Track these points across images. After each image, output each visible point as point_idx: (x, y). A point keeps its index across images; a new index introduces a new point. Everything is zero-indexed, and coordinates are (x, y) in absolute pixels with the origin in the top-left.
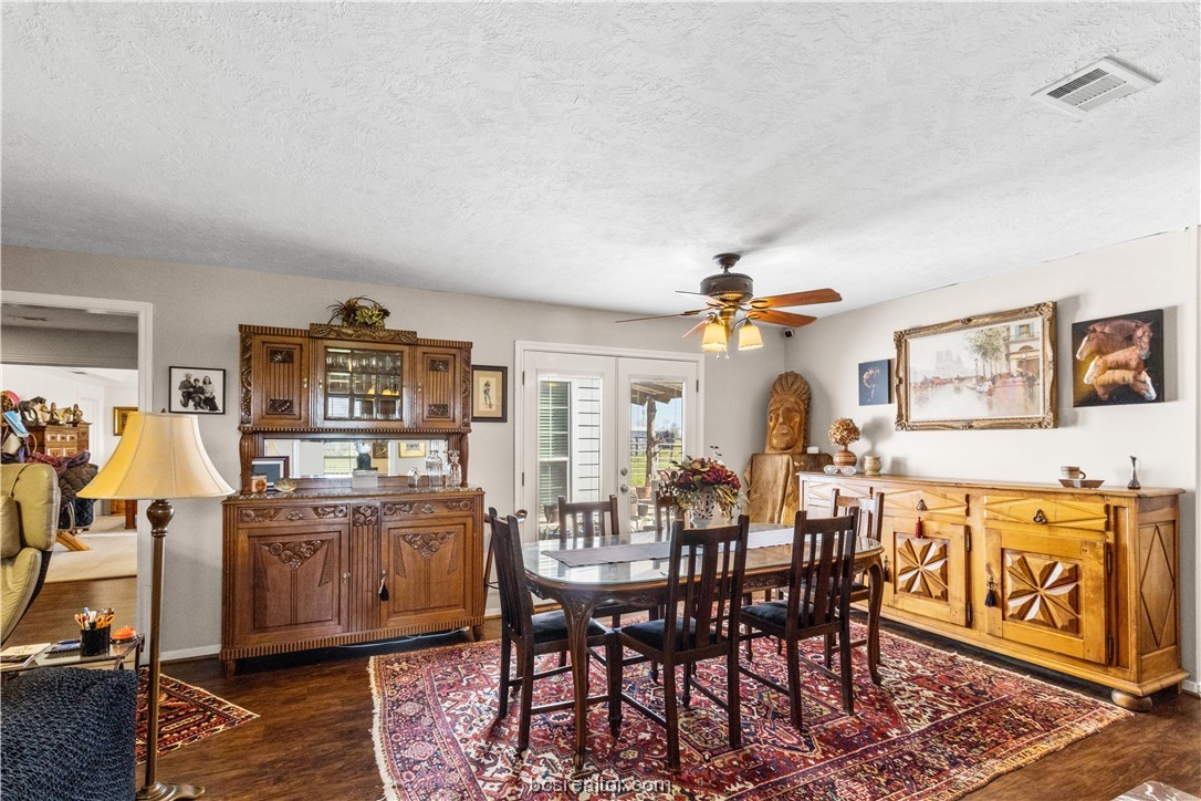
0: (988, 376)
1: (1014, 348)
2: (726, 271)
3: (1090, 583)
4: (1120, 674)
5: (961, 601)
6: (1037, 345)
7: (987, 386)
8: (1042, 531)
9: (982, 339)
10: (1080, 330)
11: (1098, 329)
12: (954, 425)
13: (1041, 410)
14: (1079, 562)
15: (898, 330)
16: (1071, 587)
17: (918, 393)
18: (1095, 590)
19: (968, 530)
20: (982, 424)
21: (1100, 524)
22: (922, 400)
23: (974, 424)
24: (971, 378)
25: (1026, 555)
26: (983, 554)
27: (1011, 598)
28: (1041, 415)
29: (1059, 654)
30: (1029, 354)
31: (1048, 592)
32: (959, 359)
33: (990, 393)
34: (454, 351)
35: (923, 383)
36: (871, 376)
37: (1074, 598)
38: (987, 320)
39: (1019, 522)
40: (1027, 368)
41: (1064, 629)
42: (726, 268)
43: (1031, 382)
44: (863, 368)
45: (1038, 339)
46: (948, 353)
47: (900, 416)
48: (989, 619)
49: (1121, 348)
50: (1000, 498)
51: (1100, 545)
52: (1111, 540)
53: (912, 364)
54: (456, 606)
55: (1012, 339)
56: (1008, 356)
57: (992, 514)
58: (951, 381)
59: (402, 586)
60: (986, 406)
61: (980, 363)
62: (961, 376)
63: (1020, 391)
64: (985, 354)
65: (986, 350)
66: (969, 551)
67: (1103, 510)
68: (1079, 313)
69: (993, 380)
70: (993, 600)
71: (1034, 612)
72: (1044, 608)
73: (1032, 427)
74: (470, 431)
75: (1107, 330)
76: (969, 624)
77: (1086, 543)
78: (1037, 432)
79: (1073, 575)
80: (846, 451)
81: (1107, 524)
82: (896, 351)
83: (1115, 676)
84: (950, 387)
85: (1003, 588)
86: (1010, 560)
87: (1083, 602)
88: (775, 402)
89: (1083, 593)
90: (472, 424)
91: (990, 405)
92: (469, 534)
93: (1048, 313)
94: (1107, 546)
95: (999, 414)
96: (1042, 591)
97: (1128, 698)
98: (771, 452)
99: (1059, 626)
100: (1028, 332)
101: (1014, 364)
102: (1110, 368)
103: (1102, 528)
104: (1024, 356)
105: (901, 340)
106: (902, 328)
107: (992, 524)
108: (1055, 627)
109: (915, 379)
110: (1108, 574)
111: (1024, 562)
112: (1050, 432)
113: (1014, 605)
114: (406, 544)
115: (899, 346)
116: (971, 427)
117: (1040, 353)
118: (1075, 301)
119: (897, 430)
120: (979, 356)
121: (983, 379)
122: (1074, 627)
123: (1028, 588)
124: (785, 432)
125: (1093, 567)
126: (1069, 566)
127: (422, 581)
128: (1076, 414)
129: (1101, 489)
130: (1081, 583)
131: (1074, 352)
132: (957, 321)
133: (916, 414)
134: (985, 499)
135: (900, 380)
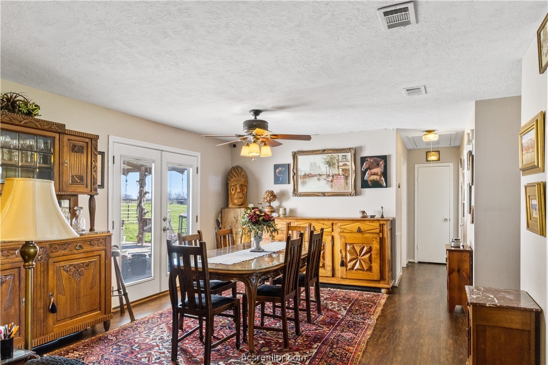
0: (331, 175)
1: (341, 164)
2: (256, 118)
3: (375, 252)
4: (384, 283)
5: (330, 266)
6: (349, 164)
7: (330, 178)
8: (359, 235)
9: (328, 159)
10: (363, 160)
11: (369, 160)
12: (318, 194)
13: (350, 189)
14: (371, 245)
15: (294, 151)
16: (369, 254)
17: (302, 180)
18: (377, 254)
19: (333, 237)
20: (329, 194)
21: (378, 231)
22: (304, 183)
23: (326, 194)
24: (324, 175)
25: (354, 245)
26: (338, 246)
27: (349, 262)
28: (350, 191)
29: (365, 280)
30: (346, 167)
31: (362, 258)
32: (319, 166)
33: (332, 181)
34: (87, 140)
35: (304, 176)
36: (280, 171)
37: (370, 258)
38: (331, 151)
39: (351, 232)
40: (345, 172)
41: (367, 270)
42: (256, 116)
43: (346, 178)
44: (276, 167)
45: (349, 161)
46: (315, 164)
47: (294, 190)
48: (341, 272)
49: (376, 168)
50: (345, 224)
51: (378, 238)
52: (381, 236)
53: (300, 167)
54: (95, 310)
55: (340, 160)
56: (338, 167)
57: (342, 230)
58: (316, 176)
59: (62, 301)
60: (330, 187)
61: (328, 169)
62: (320, 174)
63: (343, 181)
64: (330, 165)
65: (330, 164)
66: (333, 246)
67: (379, 226)
68: (362, 153)
69: (333, 176)
70: (343, 264)
71: (357, 266)
72: (361, 263)
73: (348, 196)
74: (97, 194)
75: (371, 161)
76: (333, 275)
77: (374, 238)
78: (349, 197)
79: (370, 250)
80: (270, 206)
81: (380, 230)
82: (293, 160)
83: (382, 284)
84: (316, 178)
85: (346, 258)
86: (348, 247)
87: (373, 259)
88: (234, 181)
89: (373, 256)
90: (98, 189)
91: (332, 186)
92: (103, 262)
93: (353, 152)
94: (380, 238)
95: (335, 190)
96: (360, 258)
97: (386, 290)
98: (233, 207)
99: (365, 269)
100: (346, 158)
101: (341, 170)
102: (373, 175)
103: (379, 232)
104: (344, 167)
105: (295, 155)
106: (295, 150)
107: (341, 234)
108: (364, 270)
109: (301, 173)
110: (380, 248)
111: (354, 248)
112: (354, 198)
113: (350, 265)
114: (65, 272)
115: (294, 159)
116: (325, 195)
117: (350, 167)
118: (361, 148)
119: (293, 196)
120: (327, 166)
121: (329, 176)
122: (370, 269)
123: (355, 257)
124: (241, 196)
125: (376, 246)
126: (369, 247)
127: (75, 296)
128: (361, 191)
129: (375, 218)
130: (372, 252)
131: (361, 168)
132: (320, 150)
133: (301, 189)
134: (339, 224)
135: (294, 173)
